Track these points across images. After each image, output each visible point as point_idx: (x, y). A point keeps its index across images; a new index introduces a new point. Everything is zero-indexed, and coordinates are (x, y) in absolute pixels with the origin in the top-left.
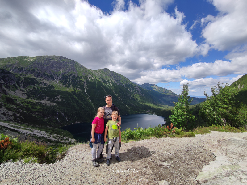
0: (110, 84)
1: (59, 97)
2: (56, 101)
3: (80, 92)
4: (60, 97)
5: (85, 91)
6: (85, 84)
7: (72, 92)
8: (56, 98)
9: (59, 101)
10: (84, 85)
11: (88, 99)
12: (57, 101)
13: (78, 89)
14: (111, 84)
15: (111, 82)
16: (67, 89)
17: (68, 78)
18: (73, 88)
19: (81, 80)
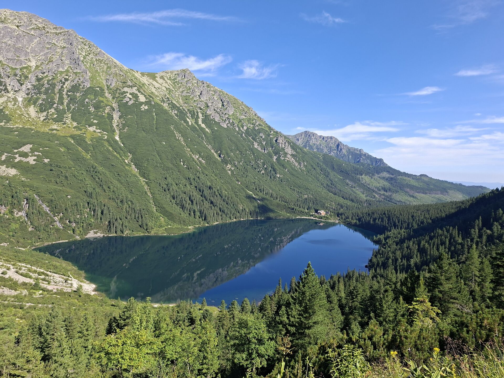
0: (197, 122)
1: (26, 148)
2: (16, 160)
3: (101, 139)
4: (32, 150)
5: (117, 138)
6: (116, 116)
7: (73, 137)
8: (16, 153)
9: (28, 162)
10: (110, 117)
11: (129, 165)
12: (20, 161)
13: (91, 129)
14: (200, 122)
15: (200, 115)
16: (55, 127)
17: (56, 91)
18: (75, 124)
19: (101, 99)
